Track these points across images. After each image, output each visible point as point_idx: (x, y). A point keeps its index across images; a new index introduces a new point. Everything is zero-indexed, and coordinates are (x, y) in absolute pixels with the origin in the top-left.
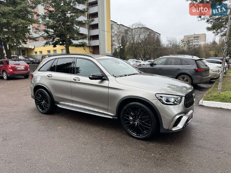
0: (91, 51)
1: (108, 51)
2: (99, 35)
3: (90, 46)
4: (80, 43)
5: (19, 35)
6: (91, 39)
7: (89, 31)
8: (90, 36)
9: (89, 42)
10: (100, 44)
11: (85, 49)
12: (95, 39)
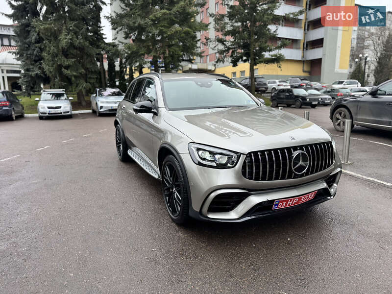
0: (306, 69)
1: (341, 67)
2: (324, 39)
3: (304, 61)
4: (272, 56)
5: (174, 49)
6: (309, 47)
7: (305, 34)
8: (307, 42)
9: (303, 53)
10: (324, 55)
11: (280, 67)
12: (315, 47)
